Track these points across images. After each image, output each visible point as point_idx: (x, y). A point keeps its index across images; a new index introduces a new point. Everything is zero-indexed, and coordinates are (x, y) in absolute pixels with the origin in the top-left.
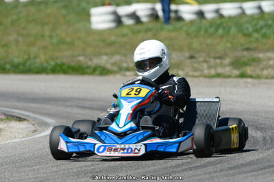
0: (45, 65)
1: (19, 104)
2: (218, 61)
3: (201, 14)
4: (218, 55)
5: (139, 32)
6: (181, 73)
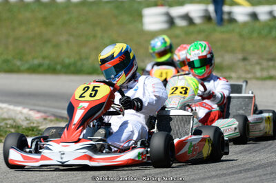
2: (271, 63)
3: (254, 16)
4: (271, 57)
5: (192, 33)
6: (234, 75)
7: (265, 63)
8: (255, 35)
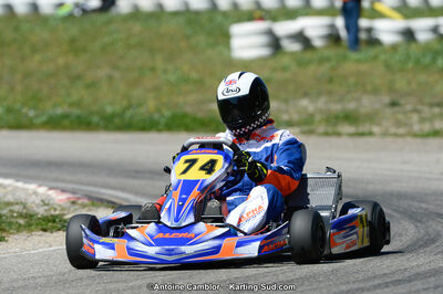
0: (156, 116)
1: (112, 181)
2: (436, 110)
3: (409, 34)
4: (436, 100)
5: (309, 62)
6: (376, 129)
7: (426, 111)
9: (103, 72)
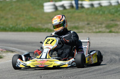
0: (24, 28)
2: (100, 26)
3: (92, 5)
6: (83, 31)
7: (97, 26)
8: (93, 13)
9: (9, 16)
